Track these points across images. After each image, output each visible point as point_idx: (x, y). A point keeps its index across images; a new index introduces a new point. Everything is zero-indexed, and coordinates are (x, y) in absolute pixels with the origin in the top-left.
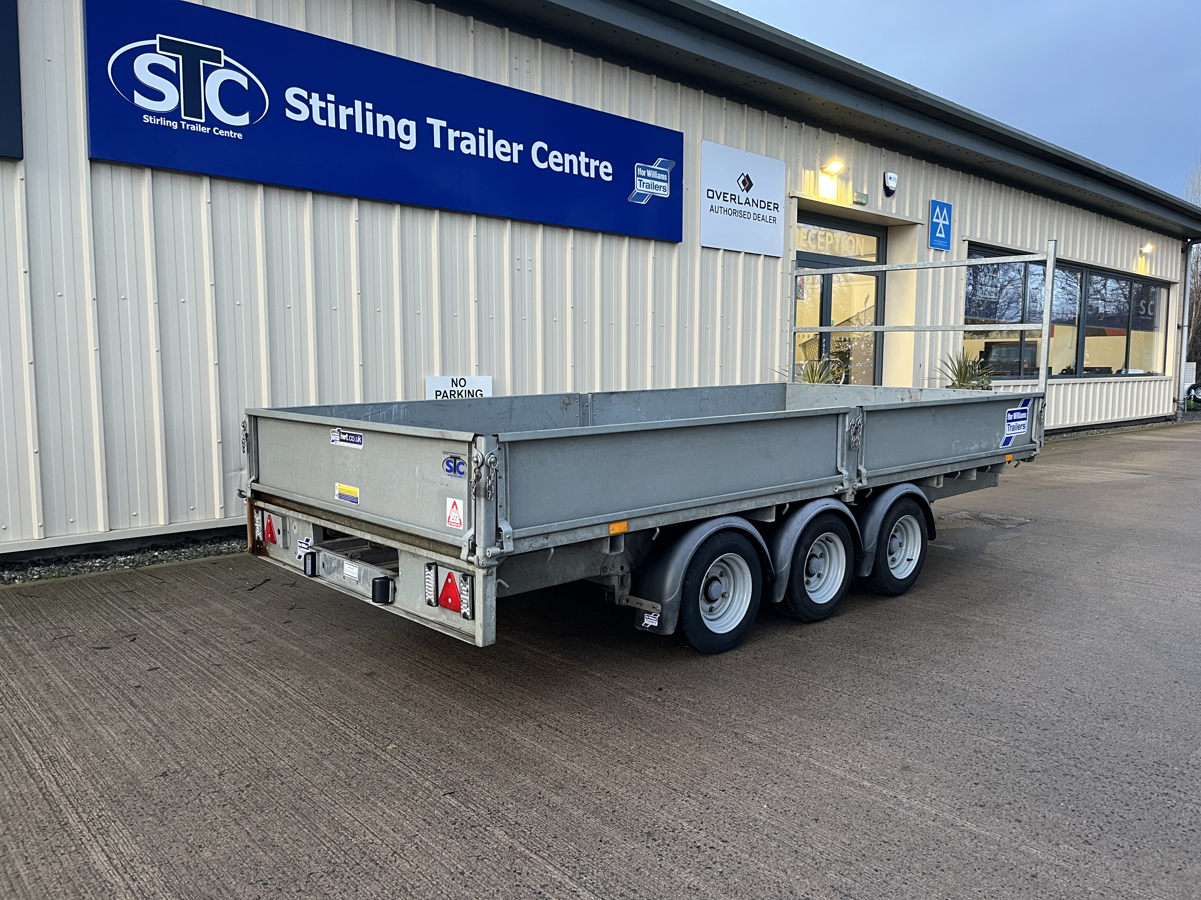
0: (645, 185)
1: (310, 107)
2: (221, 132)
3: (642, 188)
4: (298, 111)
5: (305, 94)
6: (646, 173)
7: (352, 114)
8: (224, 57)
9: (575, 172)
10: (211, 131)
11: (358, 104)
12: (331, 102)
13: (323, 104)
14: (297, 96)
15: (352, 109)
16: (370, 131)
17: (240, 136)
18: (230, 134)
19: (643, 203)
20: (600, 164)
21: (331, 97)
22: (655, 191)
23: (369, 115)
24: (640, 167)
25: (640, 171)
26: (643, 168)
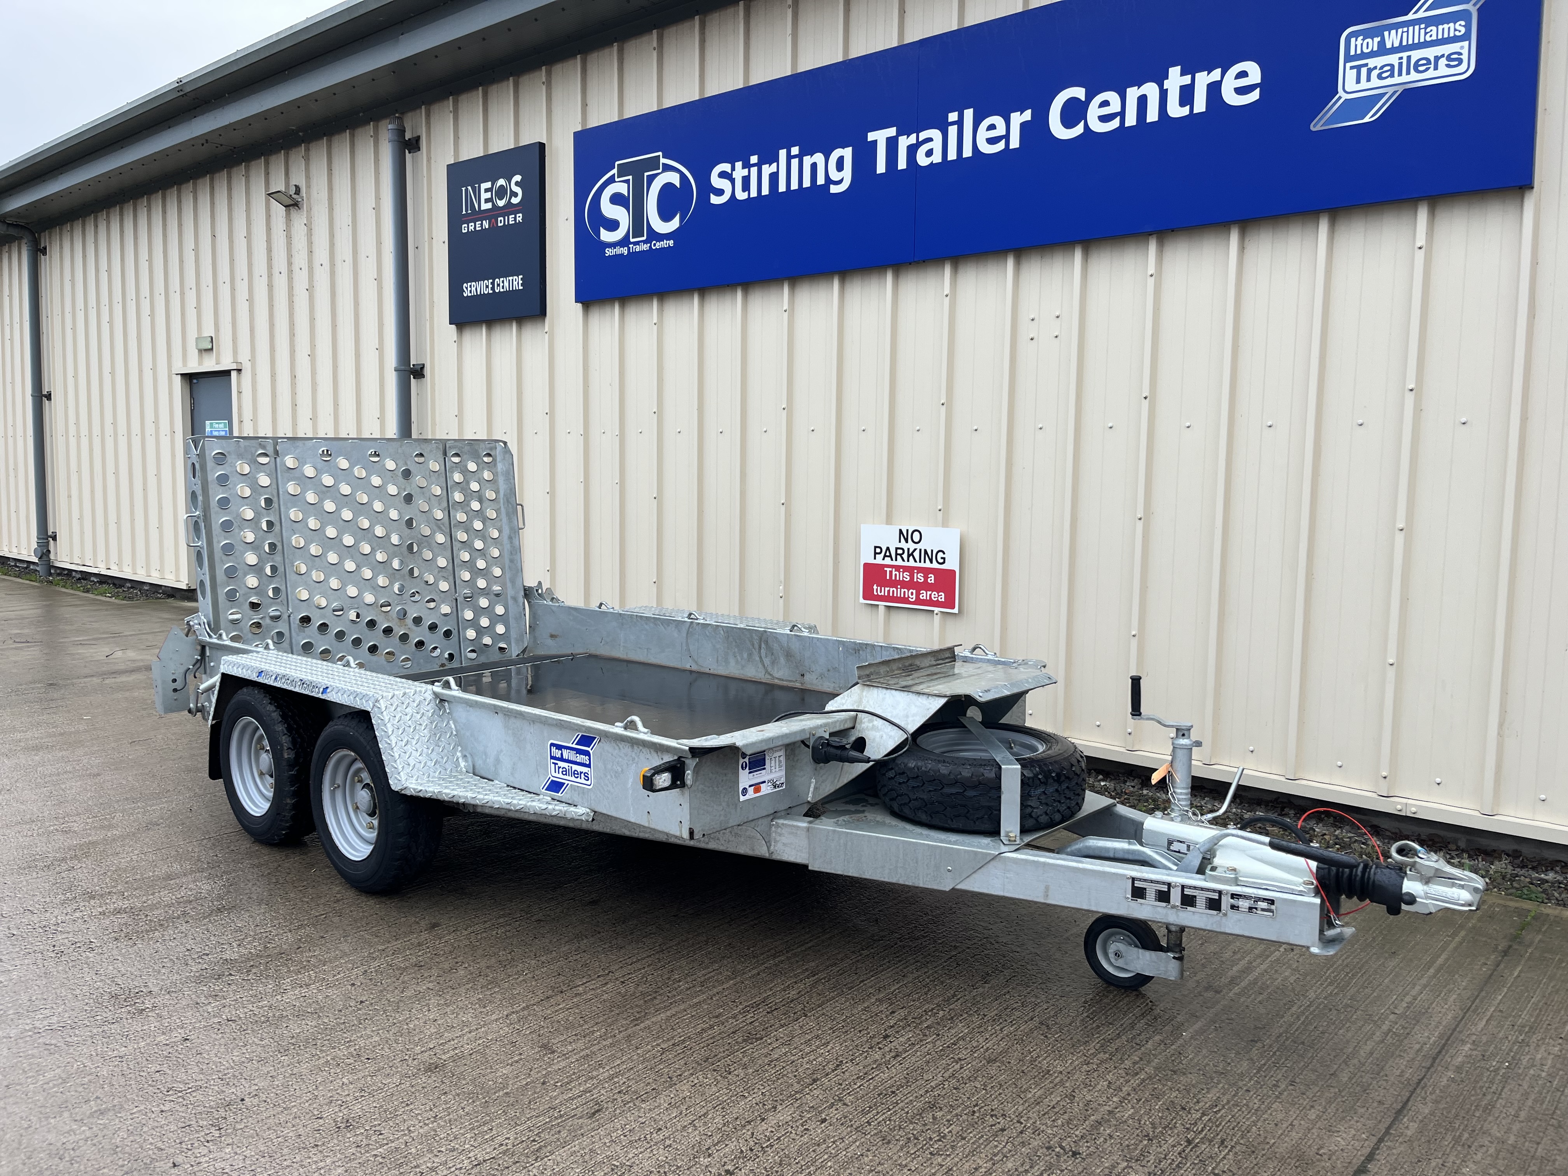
0: (1375, 74)
1: (733, 181)
2: (659, 245)
3: (1364, 84)
4: (720, 192)
5: (726, 167)
6: (1382, 43)
7: (775, 170)
8: (663, 161)
9: (1152, 115)
10: (650, 247)
11: (783, 153)
12: (754, 165)
13: (745, 172)
14: (723, 175)
15: (775, 164)
16: (794, 186)
17: (671, 243)
18: (665, 244)
19: (1367, 119)
20: (1222, 77)
21: (754, 159)
22: (1414, 76)
23: (795, 162)
24: (1355, 34)
25: (1359, 45)
26: (1367, 34)
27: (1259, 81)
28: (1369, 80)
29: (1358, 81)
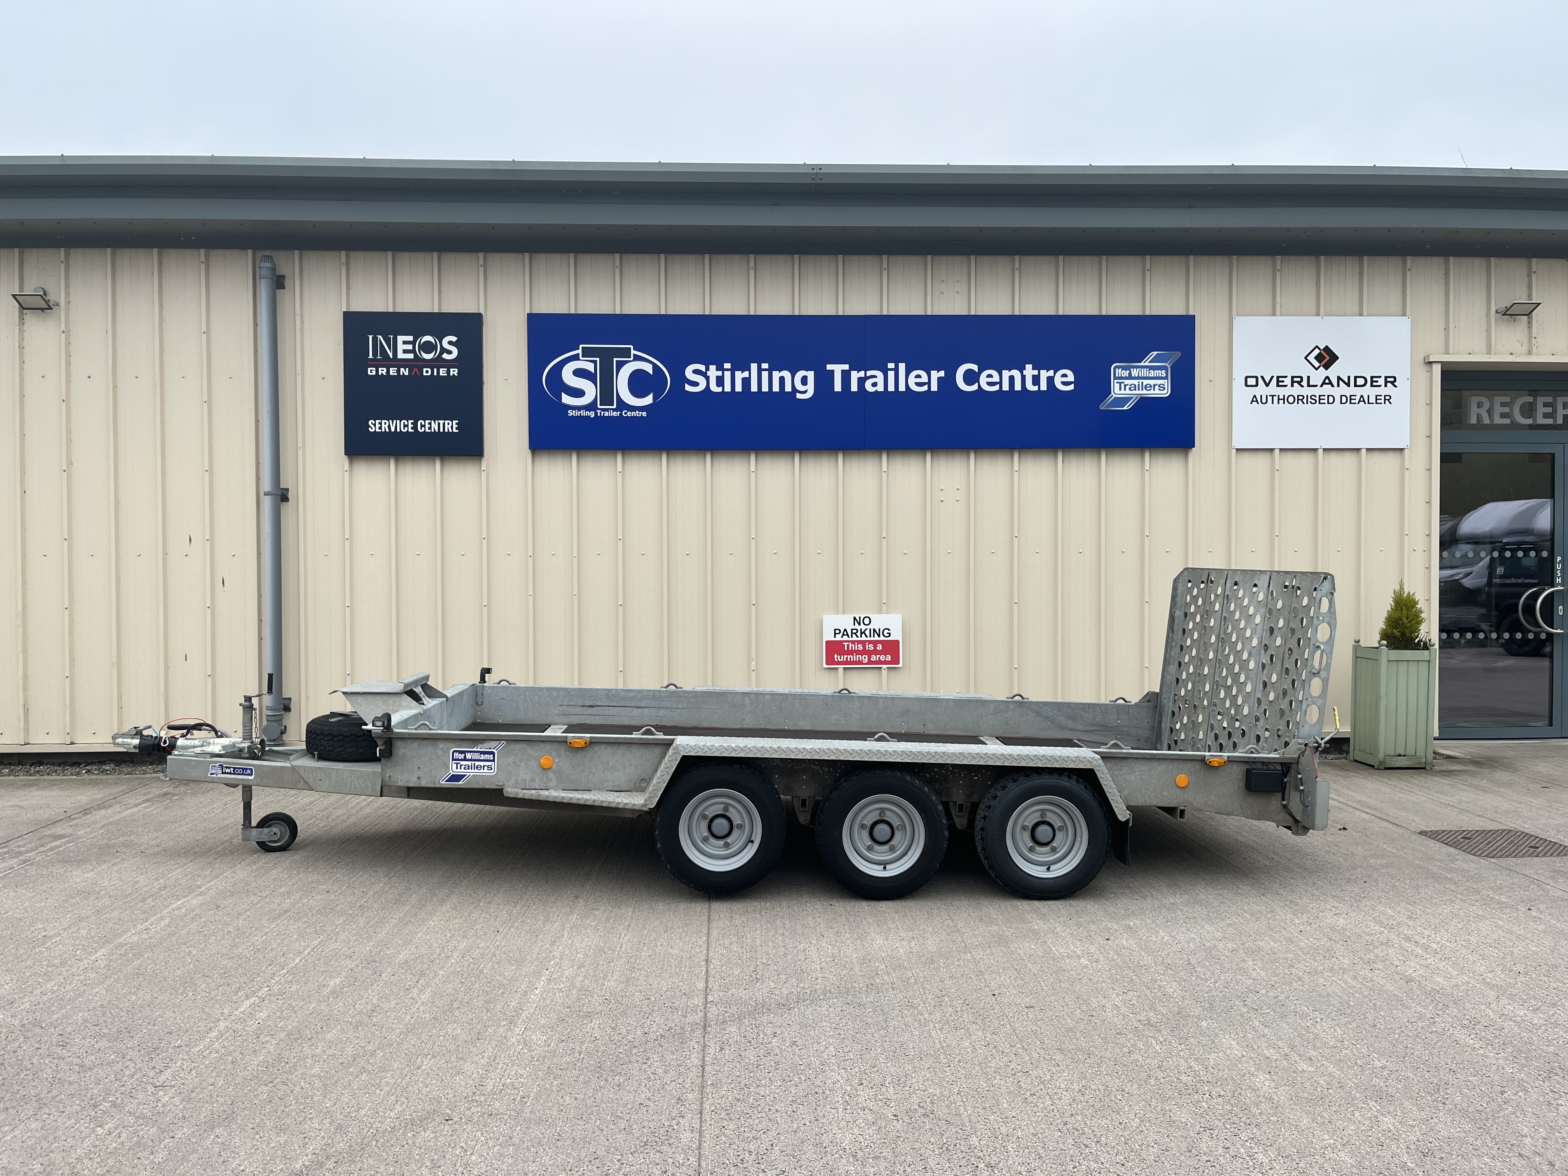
0: (1127, 387)
1: (707, 378)
2: (629, 414)
3: (1123, 392)
4: (696, 384)
5: (702, 368)
6: (1130, 374)
7: (747, 376)
9: (1018, 387)
10: (621, 414)
11: (754, 367)
12: (728, 370)
13: (720, 373)
14: (696, 372)
15: (747, 372)
16: (765, 388)
17: (644, 414)
18: (637, 414)
19: (1125, 408)
20: (1055, 374)
21: (727, 366)
22: (1145, 392)
23: (765, 375)
24: (1118, 367)
25: (1119, 372)
26: (1124, 368)
27: (1073, 380)
28: (1125, 390)
29: (1120, 390)
